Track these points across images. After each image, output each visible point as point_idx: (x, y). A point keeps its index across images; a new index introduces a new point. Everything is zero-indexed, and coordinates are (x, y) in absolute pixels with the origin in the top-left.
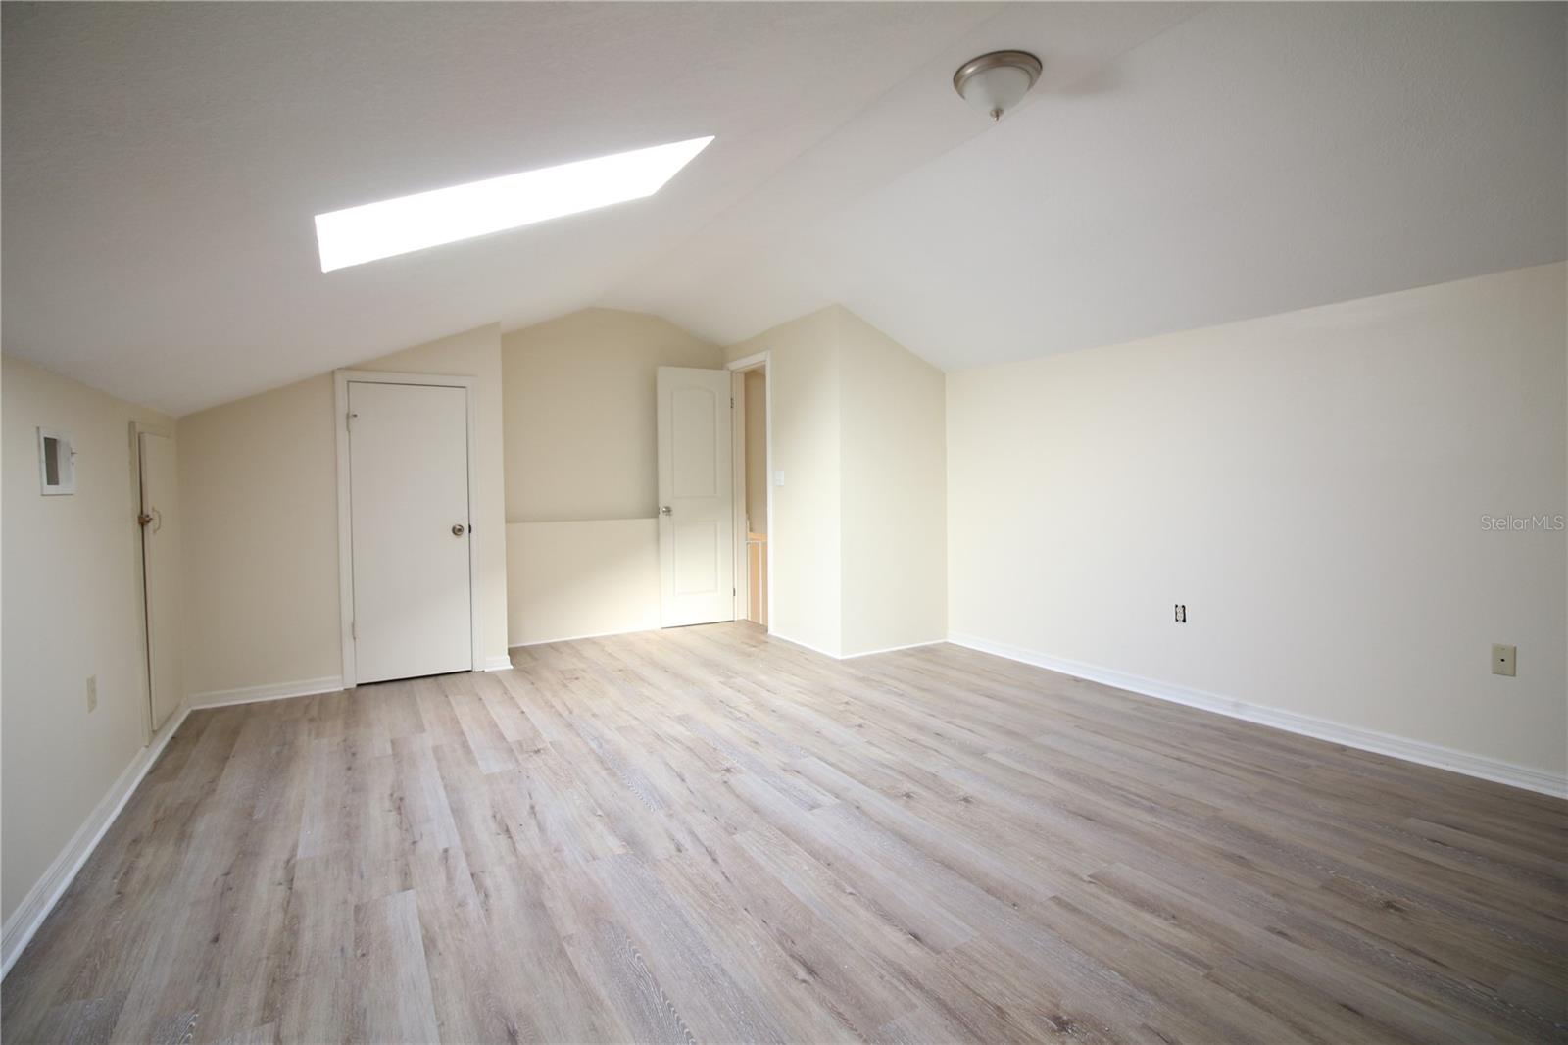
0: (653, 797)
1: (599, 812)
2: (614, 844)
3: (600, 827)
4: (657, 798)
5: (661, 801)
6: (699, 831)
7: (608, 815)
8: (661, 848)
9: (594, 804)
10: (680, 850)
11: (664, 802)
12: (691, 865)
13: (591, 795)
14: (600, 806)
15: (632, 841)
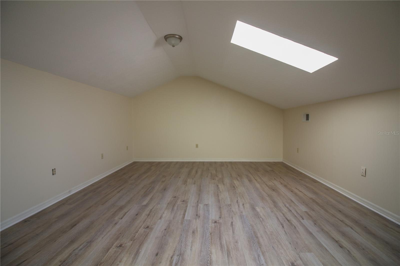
0: (244, 219)
1: (261, 219)
2: (258, 209)
3: (261, 214)
4: (243, 219)
5: (242, 217)
6: (237, 207)
7: (259, 217)
8: (247, 206)
9: (263, 222)
10: (243, 204)
11: (241, 217)
12: (243, 201)
13: (263, 226)
14: (261, 221)
15: (253, 209)
